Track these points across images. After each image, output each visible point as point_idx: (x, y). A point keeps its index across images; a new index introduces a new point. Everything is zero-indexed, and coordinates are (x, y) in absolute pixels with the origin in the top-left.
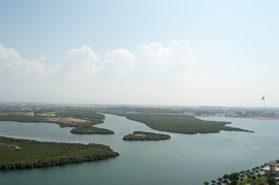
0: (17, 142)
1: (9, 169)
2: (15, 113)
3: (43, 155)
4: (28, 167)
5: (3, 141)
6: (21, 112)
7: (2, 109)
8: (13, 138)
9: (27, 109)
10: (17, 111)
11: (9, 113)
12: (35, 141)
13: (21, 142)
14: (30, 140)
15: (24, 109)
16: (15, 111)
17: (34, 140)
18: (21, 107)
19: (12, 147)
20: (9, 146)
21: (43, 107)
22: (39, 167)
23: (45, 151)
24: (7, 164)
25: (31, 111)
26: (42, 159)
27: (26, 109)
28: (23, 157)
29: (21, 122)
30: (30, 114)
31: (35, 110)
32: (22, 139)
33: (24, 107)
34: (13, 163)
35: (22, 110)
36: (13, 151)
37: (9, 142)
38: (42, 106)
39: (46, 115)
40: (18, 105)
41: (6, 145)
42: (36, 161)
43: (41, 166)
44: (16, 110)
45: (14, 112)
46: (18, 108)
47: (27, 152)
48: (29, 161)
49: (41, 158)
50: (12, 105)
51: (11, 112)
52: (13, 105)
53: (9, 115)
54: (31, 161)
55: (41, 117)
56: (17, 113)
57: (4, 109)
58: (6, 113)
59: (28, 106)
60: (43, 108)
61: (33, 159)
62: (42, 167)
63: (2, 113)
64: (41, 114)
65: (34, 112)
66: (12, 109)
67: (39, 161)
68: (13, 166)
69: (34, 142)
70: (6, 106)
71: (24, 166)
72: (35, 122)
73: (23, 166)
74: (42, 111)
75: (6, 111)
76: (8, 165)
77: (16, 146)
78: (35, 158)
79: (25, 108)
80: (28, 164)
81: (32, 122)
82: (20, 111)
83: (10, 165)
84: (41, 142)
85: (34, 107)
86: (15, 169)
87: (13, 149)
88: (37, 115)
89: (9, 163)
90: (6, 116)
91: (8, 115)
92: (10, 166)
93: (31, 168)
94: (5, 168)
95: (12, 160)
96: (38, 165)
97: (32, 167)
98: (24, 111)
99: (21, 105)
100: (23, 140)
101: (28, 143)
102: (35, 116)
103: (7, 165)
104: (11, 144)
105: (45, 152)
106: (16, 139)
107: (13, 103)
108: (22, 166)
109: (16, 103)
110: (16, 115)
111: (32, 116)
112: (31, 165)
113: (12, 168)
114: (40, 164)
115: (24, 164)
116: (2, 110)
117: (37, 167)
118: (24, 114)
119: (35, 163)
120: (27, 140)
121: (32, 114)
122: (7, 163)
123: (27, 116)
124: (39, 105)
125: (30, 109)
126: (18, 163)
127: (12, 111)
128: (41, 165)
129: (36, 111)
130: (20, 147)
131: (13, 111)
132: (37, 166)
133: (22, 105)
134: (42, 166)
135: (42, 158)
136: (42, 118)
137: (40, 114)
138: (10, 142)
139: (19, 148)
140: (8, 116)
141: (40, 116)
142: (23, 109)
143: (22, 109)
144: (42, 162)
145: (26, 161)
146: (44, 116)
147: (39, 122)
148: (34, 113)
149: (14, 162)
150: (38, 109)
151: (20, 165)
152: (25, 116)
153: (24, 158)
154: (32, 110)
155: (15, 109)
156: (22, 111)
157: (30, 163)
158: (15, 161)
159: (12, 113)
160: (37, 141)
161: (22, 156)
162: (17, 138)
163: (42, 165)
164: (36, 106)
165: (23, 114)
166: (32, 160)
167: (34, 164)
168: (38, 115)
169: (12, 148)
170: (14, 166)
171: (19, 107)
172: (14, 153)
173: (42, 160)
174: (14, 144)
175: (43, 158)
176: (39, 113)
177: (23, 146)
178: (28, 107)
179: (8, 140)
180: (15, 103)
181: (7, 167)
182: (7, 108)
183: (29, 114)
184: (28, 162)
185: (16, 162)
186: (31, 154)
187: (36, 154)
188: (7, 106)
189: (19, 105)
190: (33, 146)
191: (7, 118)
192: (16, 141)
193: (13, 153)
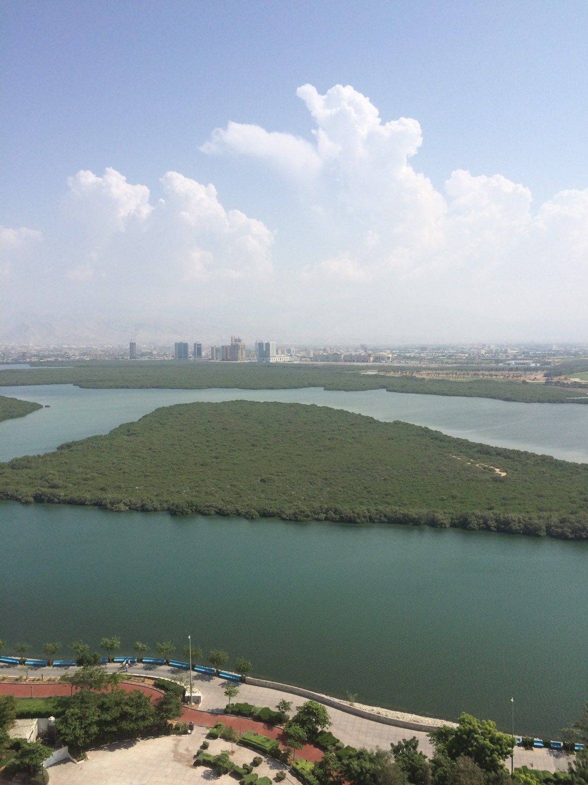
0: (499, 457)
1: (479, 529)
2: (491, 375)
3: (574, 502)
4: (530, 533)
5: (461, 452)
6: (507, 372)
7: (455, 363)
8: (488, 446)
9: (525, 361)
10: (497, 370)
11: (475, 374)
12: (551, 458)
13: (510, 458)
14: (534, 455)
15: (516, 363)
16: (491, 369)
17: (547, 454)
18: (507, 356)
19: (485, 468)
20: (477, 465)
21: (573, 355)
22: (561, 537)
23: (581, 493)
24: (473, 514)
25: (535, 369)
26: (573, 516)
27: (522, 361)
28: (517, 501)
29: (507, 399)
30: (533, 377)
31: (548, 366)
32: (511, 449)
33: (515, 358)
34: (489, 514)
35: (511, 366)
36: (488, 481)
37: (477, 456)
38: (568, 353)
39: (583, 382)
40: (497, 352)
41: (469, 461)
42: (555, 520)
43: (570, 536)
44: (493, 365)
45: (487, 373)
46: (498, 361)
47: (528, 489)
48: (534, 515)
49: (570, 511)
50: (483, 352)
51: (481, 372)
52: (485, 353)
53: (475, 381)
54: (540, 518)
55: (568, 386)
56: (496, 375)
57: (461, 363)
58: (468, 374)
59: (528, 353)
60: (571, 359)
61: (546, 511)
62: (572, 539)
63: (456, 374)
64: (566, 379)
65: (546, 372)
66: (481, 363)
67: (564, 519)
68: (490, 523)
69: (546, 461)
70: (467, 355)
71: (518, 528)
72: (549, 402)
73: (515, 526)
74: (570, 369)
75: (467, 370)
76: (477, 517)
77: (497, 468)
78: (551, 511)
79: (518, 361)
80: (531, 525)
81: (539, 401)
82: (503, 369)
83: (483, 517)
84: (568, 463)
85: (544, 357)
86: (495, 531)
87: (488, 477)
88: (556, 379)
89: (478, 512)
90: (467, 383)
91: (472, 379)
92: (481, 521)
93: (539, 536)
94: (469, 524)
95: (487, 506)
96: (560, 530)
97: (543, 533)
98: (517, 369)
99: (506, 352)
100: (513, 451)
101: (528, 461)
102: (547, 383)
103: (473, 517)
104: (482, 462)
105: (583, 497)
106: (496, 447)
107: (484, 346)
108: (514, 528)
109: (492, 347)
110: (493, 382)
111: (539, 384)
112: (541, 527)
113: (486, 529)
114: (566, 529)
115: (519, 522)
116: (455, 365)
117: (556, 535)
118: (517, 377)
119: (552, 523)
120: (526, 453)
121: (540, 378)
122: (474, 511)
123: (524, 382)
124: (559, 351)
125: (534, 362)
126: (501, 516)
127: (482, 370)
128: (569, 534)
129: (550, 369)
130: (506, 471)
131: (486, 370)
132: (557, 532)
133: (509, 351)
134: (573, 536)
135: (572, 514)
136: (569, 389)
137: (563, 377)
138: (479, 455)
139: (504, 474)
140: (471, 382)
141: (563, 385)
142: (513, 362)
143: (509, 364)
144: (572, 523)
145: (524, 514)
146: (575, 385)
147: (562, 402)
148: (545, 376)
149: (491, 511)
150: (556, 361)
151: (507, 523)
152: (519, 384)
153: (520, 505)
154: (538, 365)
155: (491, 362)
156: (511, 370)
157: (536, 521)
158: (494, 511)
159: (483, 374)
160: (556, 460)
161: (514, 498)
162: (499, 446)
163: (572, 533)
164: (550, 355)
165: (514, 376)
166: (541, 514)
167: (548, 527)
168: (559, 382)
169: (485, 472)
170: (492, 524)
171: (502, 356)
172: (491, 486)
173: (573, 518)
174: (492, 463)
175: (576, 513)
176: (560, 374)
177: (516, 470)
178: (526, 355)
179: (475, 449)
180: (489, 347)
181: (474, 523)
182: (470, 360)
183: (529, 378)
184: (530, 519)
185: (497, 512)
186: (539, 496)
187: (552, 496)
188: (470, 355)
189: (501, 351)
190: (544, 473)
191: (471, 388)
192: (495, 453)
193: (489, 488)
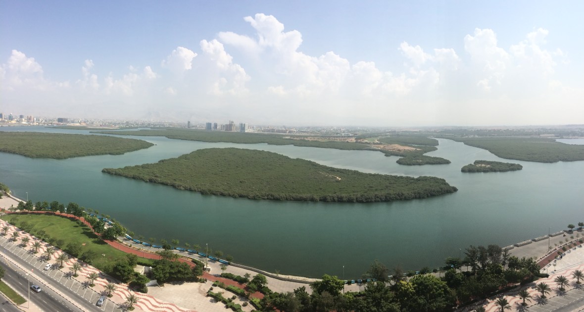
1: (331, 201)
2: (335, 139)
3: (366, 188)
4: (350, 201)
5: (324, 171)
7: (321, 134)
8: (334, 168)
10: (337, 137)
11: (329, 139)
12: (358, 171)
13: (342, 172)
14: (351, 171)
16: (335, 137)
17: (356, 170)
18: (341, 132)
20: (330, 176)
22: (361, 202)
23: (368, 185)
25: (352, 137)
27: (347, 134)
28: (345, 189)
29: (341, 149)
30: (351, 140)
31: (356, 136)
33: (344, 132)
34: (334, 195)
35: (342, 135)
36: (334, 182)
37: (330, 172)
38: (364, 131)
39: (369, 142)
40: (337, 130)
41: (327, 174)
42: (359, 195)
46: (337, 134)
47: (349, 184)
48: (352, 194)
49: (364, 192)
50: (332, 130)
54: (354, 195)
55: (364, 143)
56: (337, 139)
57: (323, 134)
58: (326, 139)
60: (365, 133)
62: (365, 202)
63: (322, 138)
65: (355, 138)
66: (331, 134)
67: (362, 195)
68: (335, 198)
69: (356, 172)
72: (357, 150)
73: (345, 199)
74: (364, 137)
75: (326, 137)
76: (330, 196)
77: (337, 177)
78: (358, 192)
79: (345, 134)
80: (350, 198)
81: (353, 150)
82: (339, 137)
84: (363, 173)
85: (355, 132)
86: (337, 202)
87: (334, 180)
88: (359, 141)
90: (326, 142)
91: (328, 141)
92: (332, 198)
93: (353, 202)
94: (327, 200)
95: (334, 192)
96: (361, 199)
97: (355, 201)
98: (345, 137)
99: (340, 129)
100: (343, 170)
101: (349, 173)
102: (356, 142)
104: (332, 175)
107: (332, 127)
109: (335, 128)
110: (336, 142)
111: (353, 143)
112: (354, 199)
113: (333, 201)
114: (363, 199)
115: (346, 197)
117: (360, 201)
118: (345, 140)
119: (358, 197)
120: (348, 170)
121: (353, 140)
122: (329, 194)
123: (348, 142)
124: (360, 130)
125: (351, 134)
126: (339, 196)
127: (332, 137)
133: (342, 129)
136: (364, 145)
137: (362, 140)
139: (340, 179)
141: (362, 143)
144: (365, 196)
145: (348, 194)
146: (366, 143)
150: (359, 134)
151: (341, 198)
152: (346, 143)
153: (346, 191)
154: (353, 135)
156: (342, 137)
157: (352, 197)
158: (337, 194)
159: (332, 139)
163: (365, 200)
164: (357, 131)
165: (343, 139)
166: (355, 193)
167: (357, 199)
170: (336, 199)
171: (339, 132)
173: (366, 194)
174: (335, 175)
175: (367, 192)
176: (361, 139)
177: (345, 177)
178: (349, 131)
179: (330, 170)
181: (329, 199)
182: (327, 133)
183: (349, 140)
184: (350, 196)
186: (354, 187)
187: (358, 186)
188: (327, 131)
190: (355, 177)
191: (327, 145)
192: (337, 171)
193: (334, 185)
